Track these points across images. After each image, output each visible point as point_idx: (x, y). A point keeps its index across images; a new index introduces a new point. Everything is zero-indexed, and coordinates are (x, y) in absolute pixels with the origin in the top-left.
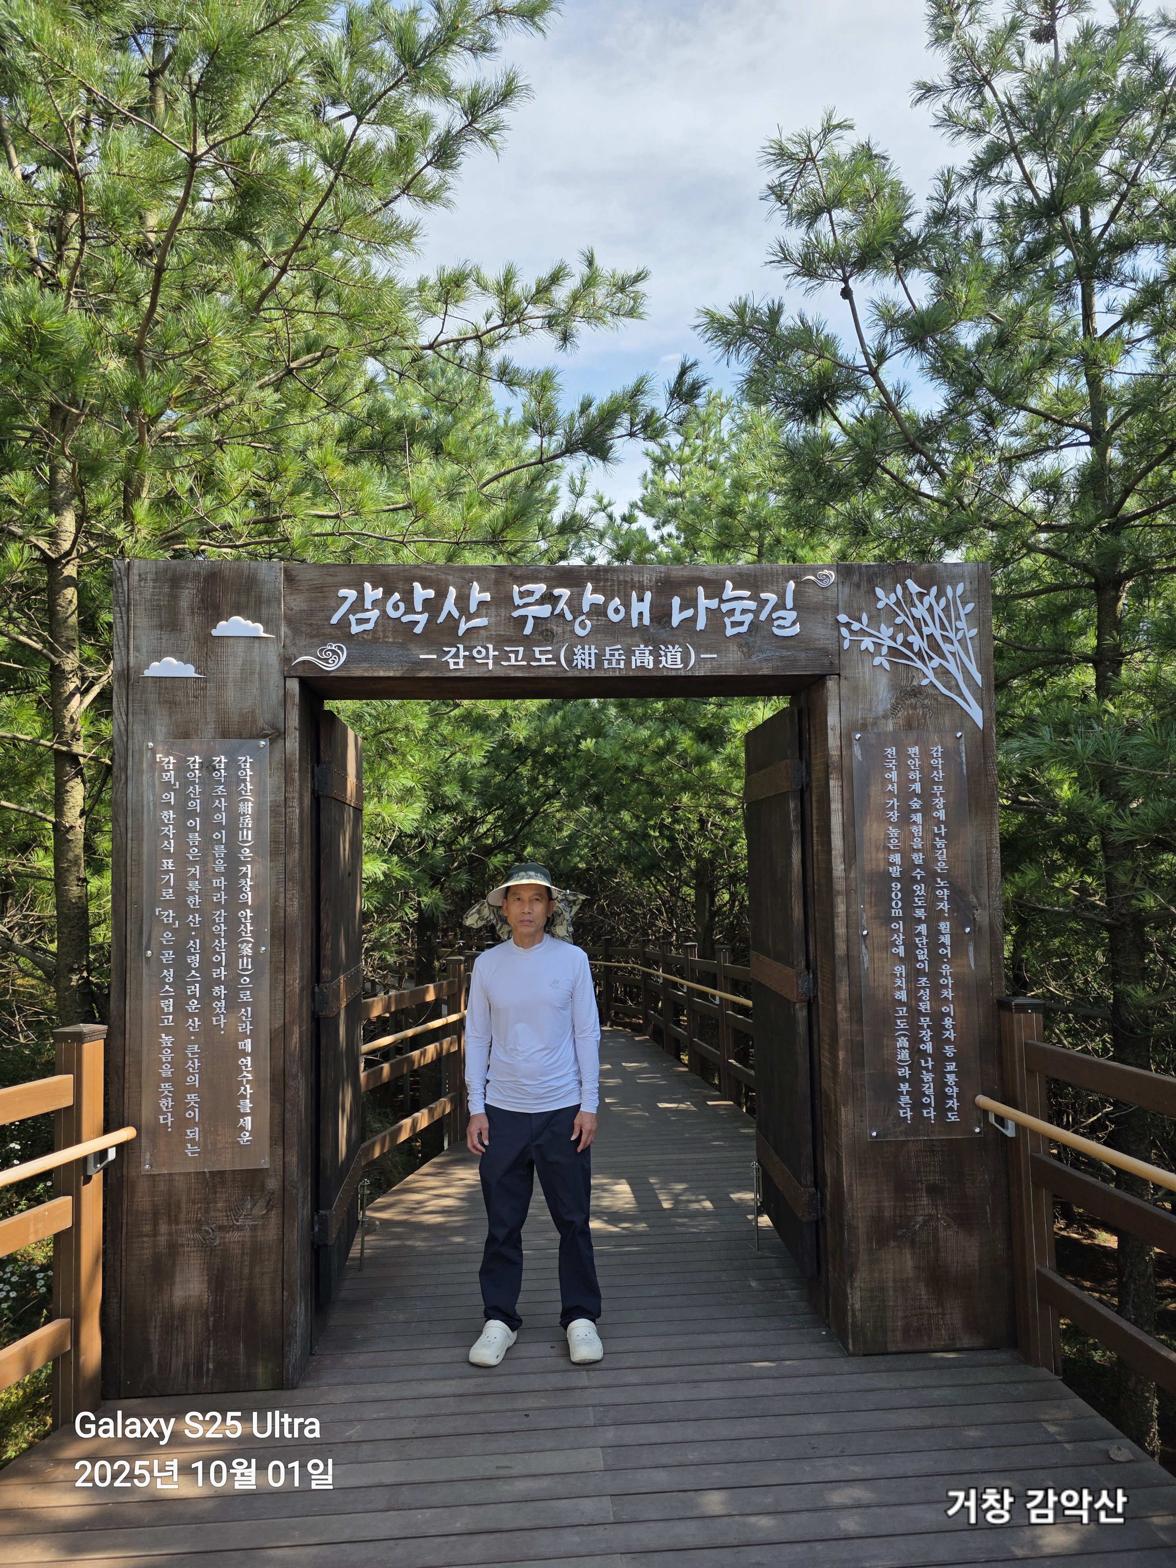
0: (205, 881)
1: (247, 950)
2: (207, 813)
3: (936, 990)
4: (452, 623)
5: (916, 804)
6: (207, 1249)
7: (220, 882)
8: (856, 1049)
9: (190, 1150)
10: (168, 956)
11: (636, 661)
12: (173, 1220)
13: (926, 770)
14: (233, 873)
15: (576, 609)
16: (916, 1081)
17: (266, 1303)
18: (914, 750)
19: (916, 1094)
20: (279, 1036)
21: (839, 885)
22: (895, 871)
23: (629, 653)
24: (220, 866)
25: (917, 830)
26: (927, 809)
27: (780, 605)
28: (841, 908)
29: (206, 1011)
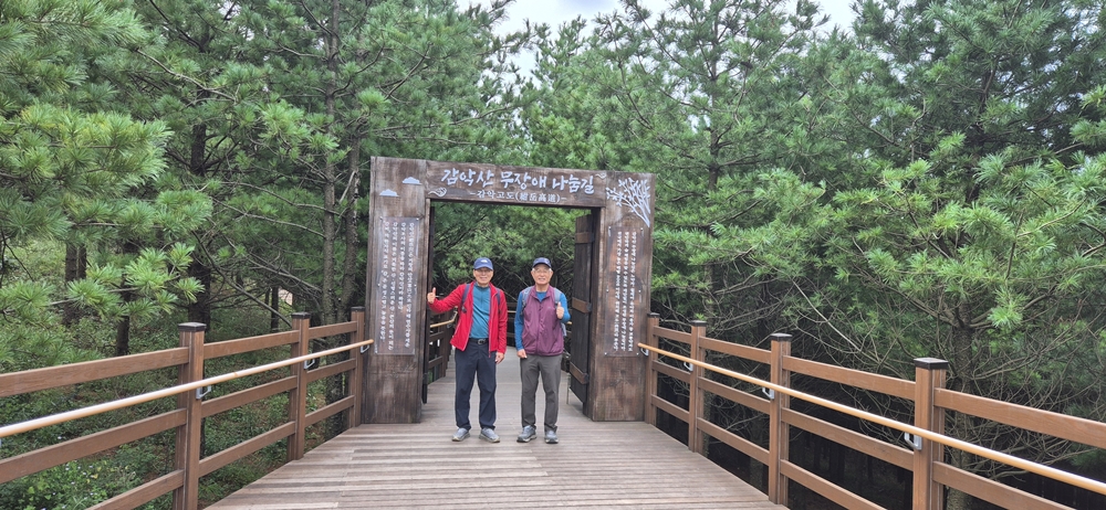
0: (398, 263)
1: (410, 286)
2: (399, 241)
3: (628, 310)
4: (481, 183)
5: (627, 250)
6: (394, 379)
7: (402, 264)
8: (602, 327)
9: (390, 348)
10: (385, 286)
11: (540, 199)
12: (384, 369)
13: (631, 240)
14: (406, 261)
15: (522, 181)
16: (620, 338)
17: (412, 396)
18: (627, 233)
19: (620, 342)
20: (419, 314)
21: (601, 275)
22: (618, 272)
23: (538, 196)
24: (403, 258)
25: (626, 259)
26: (630, 252)
27: (588, 184)
28: (601, 282)
29: (396, 304)
